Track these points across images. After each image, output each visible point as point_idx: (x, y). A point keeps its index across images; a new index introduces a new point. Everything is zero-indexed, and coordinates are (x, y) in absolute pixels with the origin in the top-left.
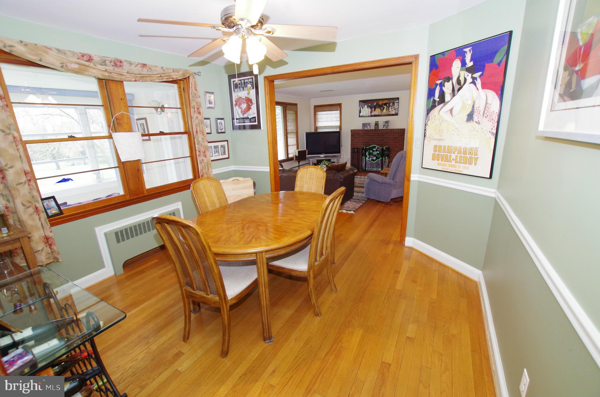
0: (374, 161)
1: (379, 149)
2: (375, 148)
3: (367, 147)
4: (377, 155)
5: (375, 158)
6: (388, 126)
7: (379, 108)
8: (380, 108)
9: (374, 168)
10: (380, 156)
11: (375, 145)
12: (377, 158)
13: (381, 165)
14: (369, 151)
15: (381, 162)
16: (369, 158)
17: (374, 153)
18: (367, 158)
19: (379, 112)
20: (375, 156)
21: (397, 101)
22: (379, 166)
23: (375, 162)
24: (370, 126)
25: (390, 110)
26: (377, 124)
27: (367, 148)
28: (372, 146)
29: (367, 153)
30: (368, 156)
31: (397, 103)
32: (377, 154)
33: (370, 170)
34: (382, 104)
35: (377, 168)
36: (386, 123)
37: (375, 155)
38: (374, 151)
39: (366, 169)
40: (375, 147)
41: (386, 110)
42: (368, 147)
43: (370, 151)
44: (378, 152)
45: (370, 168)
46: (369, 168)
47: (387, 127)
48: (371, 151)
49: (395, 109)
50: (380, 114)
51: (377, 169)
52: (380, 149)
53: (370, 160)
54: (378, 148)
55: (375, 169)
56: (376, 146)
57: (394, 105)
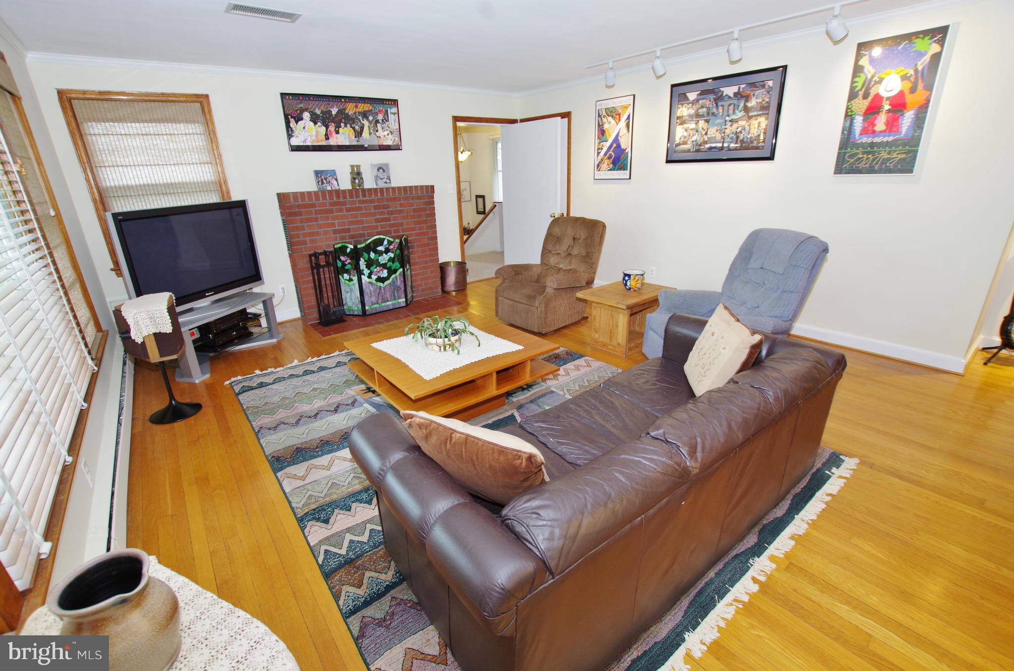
0: (383, 283)
1: (391, 247)
2: (381, 244)
3: (361, 243)
4: (390, 264)
5: (385, 274)
6: (389, 178)
7: (348, 126)
8: (351, 127)
9: (388, 301)
10: (397, 265)
11: (382, 237)
12: (392, 272)
13: (403, 289)
14: (365, 255)
15: (402, 279)
16: (369, 277)
17: (380, 259)
18: (362, 276)
19: (349, 137)
20: (384, 266)
21: (394, 110)
22: (398, 291)
23: (387, 283)
24: (336, 180)
25: (381, 133)
26: (356, 174)
27: (359, 246)
28: (373, 239)
29: (362, 264)
30: (365, 272)
31: (394, 114)
32: (389, 260)
33: (375, 308)
34: (355, 113)
35: (395, 299)
36: (381, 170)
37: (386, 264)
38: (380, 253)
39: (367, 308)
40: (380, 242)
41: (370, 134)
42: (363, 245)
43: (369, 254)
44: (392, 255)
45: (377, 303)
46: (373, 304)
47: (386, 183)
48: (372, 255)
49: (391, 133)
50: (355, 143)
51: (394, 302)
52: (396, 246)
53: (374, 282)
54: (390, 243)
55: (391, 303)
56: (384, 239)
57: (388, 121)
